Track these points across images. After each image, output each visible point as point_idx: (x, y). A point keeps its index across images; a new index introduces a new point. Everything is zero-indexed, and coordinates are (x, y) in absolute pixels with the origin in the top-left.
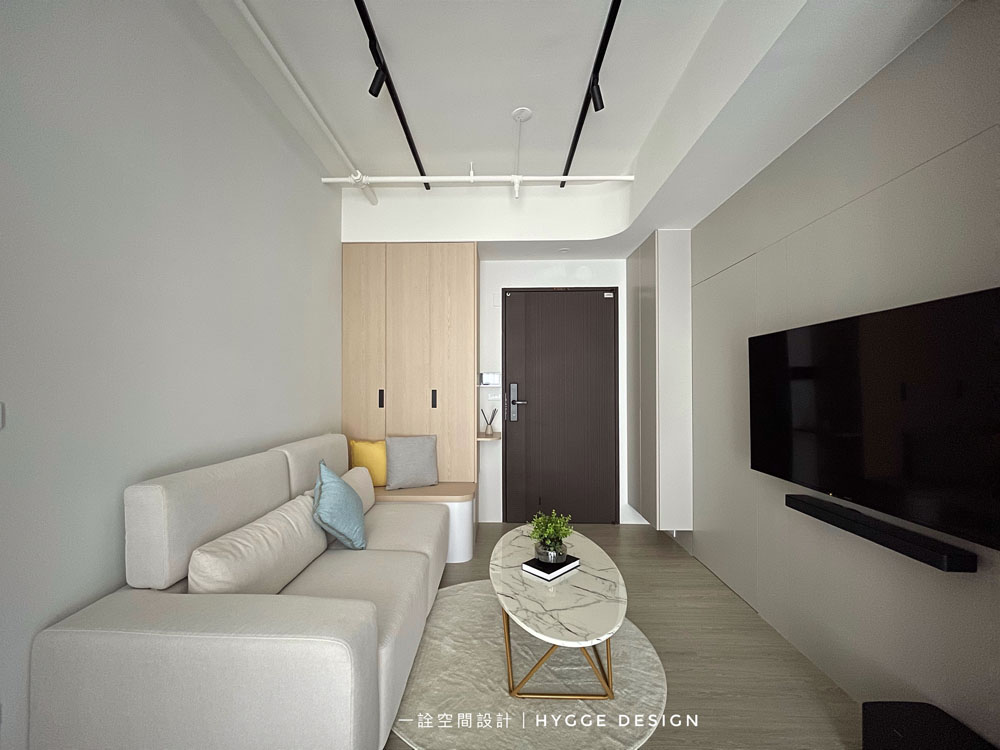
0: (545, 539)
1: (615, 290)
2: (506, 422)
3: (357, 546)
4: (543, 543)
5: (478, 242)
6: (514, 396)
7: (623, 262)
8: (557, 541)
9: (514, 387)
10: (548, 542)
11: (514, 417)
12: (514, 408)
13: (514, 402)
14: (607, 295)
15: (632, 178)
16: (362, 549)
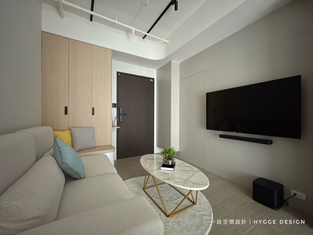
1: (153, 79)
2: (118, 122)
3: (82, 177)
5: (113, 50)
6: (121, 112)
7: (156, 70)
9: (121, 109)
11: (121, 120)
13: (121, 115)
15: (168, 42)
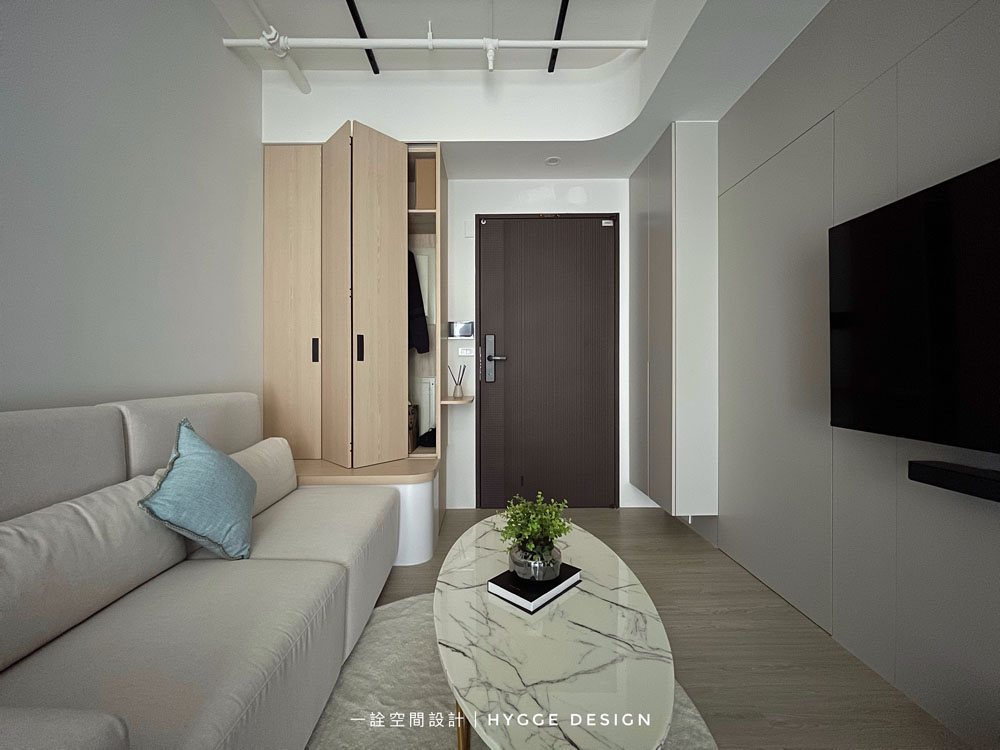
0: (525, 542)
1: (615, 217)
2: (481, 383)
3: (232, 554)
4: (522, 547)
5: (441, 143)
6: (490, 350)
8: (543, 543)
9: (490, 339)
10: (531, 547)
11: (490, 377)
12: (490, 366)
13: (490, 359)
14: (605, 223)
15: (645, 44)
16: (243, 557)
